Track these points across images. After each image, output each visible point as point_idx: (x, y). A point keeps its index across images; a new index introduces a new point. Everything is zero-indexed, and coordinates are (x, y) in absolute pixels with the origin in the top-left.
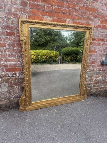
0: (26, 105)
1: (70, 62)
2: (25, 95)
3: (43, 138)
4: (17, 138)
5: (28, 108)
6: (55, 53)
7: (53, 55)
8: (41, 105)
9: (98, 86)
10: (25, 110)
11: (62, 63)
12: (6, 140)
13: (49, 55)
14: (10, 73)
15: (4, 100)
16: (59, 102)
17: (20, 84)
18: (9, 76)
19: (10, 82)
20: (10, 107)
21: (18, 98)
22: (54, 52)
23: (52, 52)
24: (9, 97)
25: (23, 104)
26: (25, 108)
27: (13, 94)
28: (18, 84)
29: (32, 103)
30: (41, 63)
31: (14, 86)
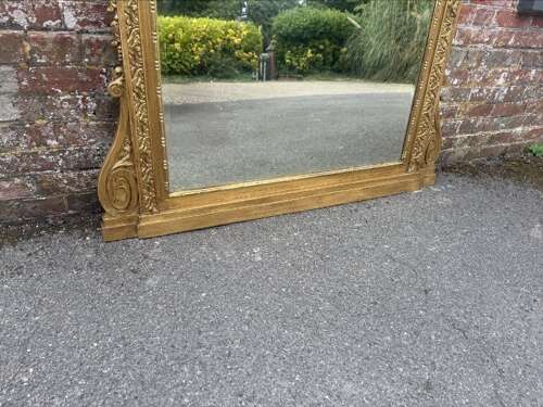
0: (135, 204)
1: (309, 73)
2: (127, 148)
3: (247, 367)
4: (102, 375)
5: (149, 221)
6: (245, 33)
7: (237, 41)
8: (221, 210)
9: (484, 128)
10: (133, 231)
12: (32, 386)
13: (219, 40)
15: (7, 180)
16: (307, 194)
17: (92, 83)
18: (17, 26)
19: (29, 63)
20: (51, 222)
21: (91, 172)
22: (242, 25)
23: (231, 27)
24: (34, 161)
25: (123, 198)
26: (134, 223)
27: (55, 142)
28: (82, 82)
29: (171, 195)
30: (186, 74)
31: (54, 93)
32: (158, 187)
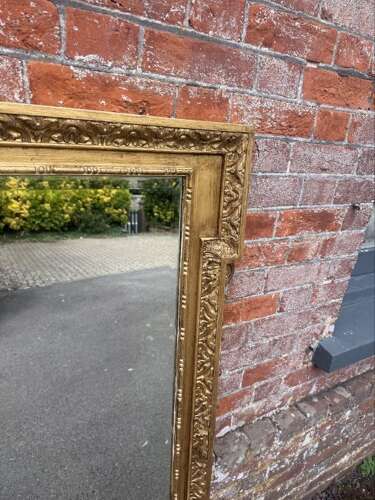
9: (297, 484)
13: (89, 199)
30: (56, 231)
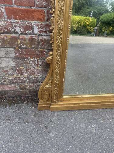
0: (50, 99)
1: (110, 35)
2: (50, 81)
5: (54, 106)
6: (91, 21)
7: (88, 23)
11: (98, 36)
14: (18, 23)
20: (23, 98)
21: (37, 84)
22: (90, 18)
23: (87, 19)
24: (19, 80)
25: (46, 97)
26: (49, 105)
27: (26, 74)
28: (38, 55)
29: (64, 97)
31: (27, 58)
32: (59, 94)
